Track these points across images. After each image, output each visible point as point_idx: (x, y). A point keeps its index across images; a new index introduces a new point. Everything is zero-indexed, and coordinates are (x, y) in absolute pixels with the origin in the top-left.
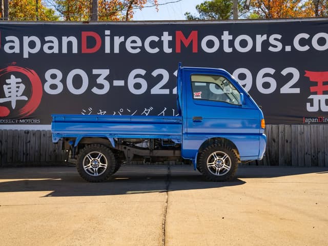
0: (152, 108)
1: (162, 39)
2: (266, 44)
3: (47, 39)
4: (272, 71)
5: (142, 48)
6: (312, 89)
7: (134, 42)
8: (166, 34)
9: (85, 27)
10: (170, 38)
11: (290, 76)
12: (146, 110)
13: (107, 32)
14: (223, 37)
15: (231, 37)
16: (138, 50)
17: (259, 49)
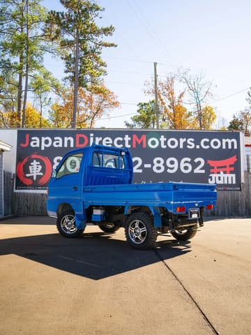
1: (125, 140)
2: (185, 144)
3: (56, 138)
4: (189, 160)
5: (113, 144)
6: (212, 171)
7: (107, 141)
8: (127, 136)
9: (79, 132)
10: (130, 139)
11: (199, 163)
13: (92, 135)
14: (160, 139)
15: (165, 139)
17: (181, 147)
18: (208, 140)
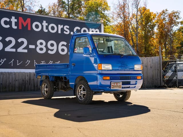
4: (65, 43)
8: (13, 18)
10: (16, 20)
12: (2, 60)
14: (43, 24)
17: (60, 32)
18: (79, 28)
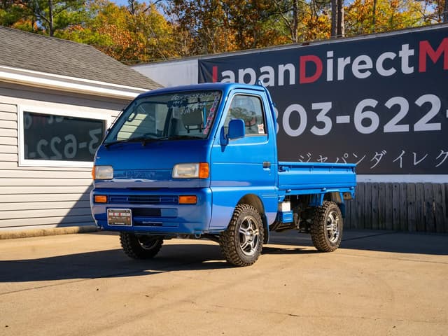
0: (385, 152)
1: (400, 56)
3: (263, 69)
5: (373, 70)
7: (363, 63)
10: (412, 52)
12: (377, 154)
13: (330, 54)
16: (368, 74)
